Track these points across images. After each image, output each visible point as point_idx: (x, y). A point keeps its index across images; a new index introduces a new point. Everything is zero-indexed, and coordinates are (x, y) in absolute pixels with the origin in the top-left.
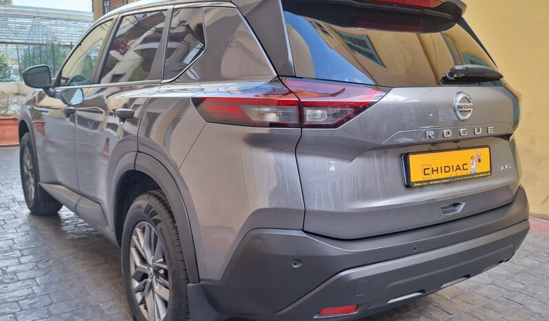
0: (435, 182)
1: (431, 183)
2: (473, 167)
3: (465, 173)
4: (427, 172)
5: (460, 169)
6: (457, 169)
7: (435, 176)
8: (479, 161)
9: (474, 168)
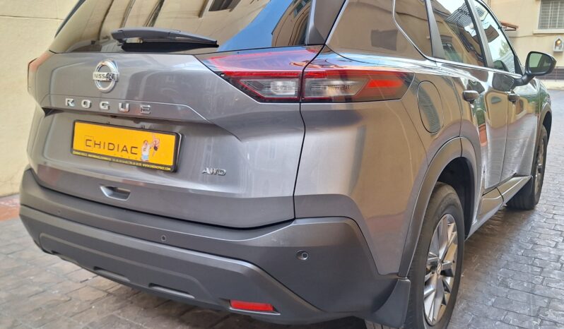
0: (94, 156)
1: (89, 155)
2: (146, 153)
3: (133, 157)
4: (89, 143)
5: (126, 150)
6: (123, 150)
7: (96, 150)
8: (156, 148)
9: (145, 155)
